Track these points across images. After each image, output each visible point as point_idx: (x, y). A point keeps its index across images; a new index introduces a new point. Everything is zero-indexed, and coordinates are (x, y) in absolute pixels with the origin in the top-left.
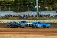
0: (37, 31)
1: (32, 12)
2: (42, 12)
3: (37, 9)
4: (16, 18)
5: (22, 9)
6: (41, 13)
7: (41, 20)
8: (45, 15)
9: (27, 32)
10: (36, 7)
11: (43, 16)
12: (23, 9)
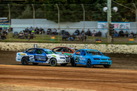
0: (89, 75)
1: (99, 23)
2: (125, 24)
3: (109, 16)
4: (53, 38)
5: (71, 14)
6: (121, 26)
7: (118, 46)
8: (132, 34)
9: (57, 78)
10: (105, 9)
11: (127, 35)
12: (73, 16)
